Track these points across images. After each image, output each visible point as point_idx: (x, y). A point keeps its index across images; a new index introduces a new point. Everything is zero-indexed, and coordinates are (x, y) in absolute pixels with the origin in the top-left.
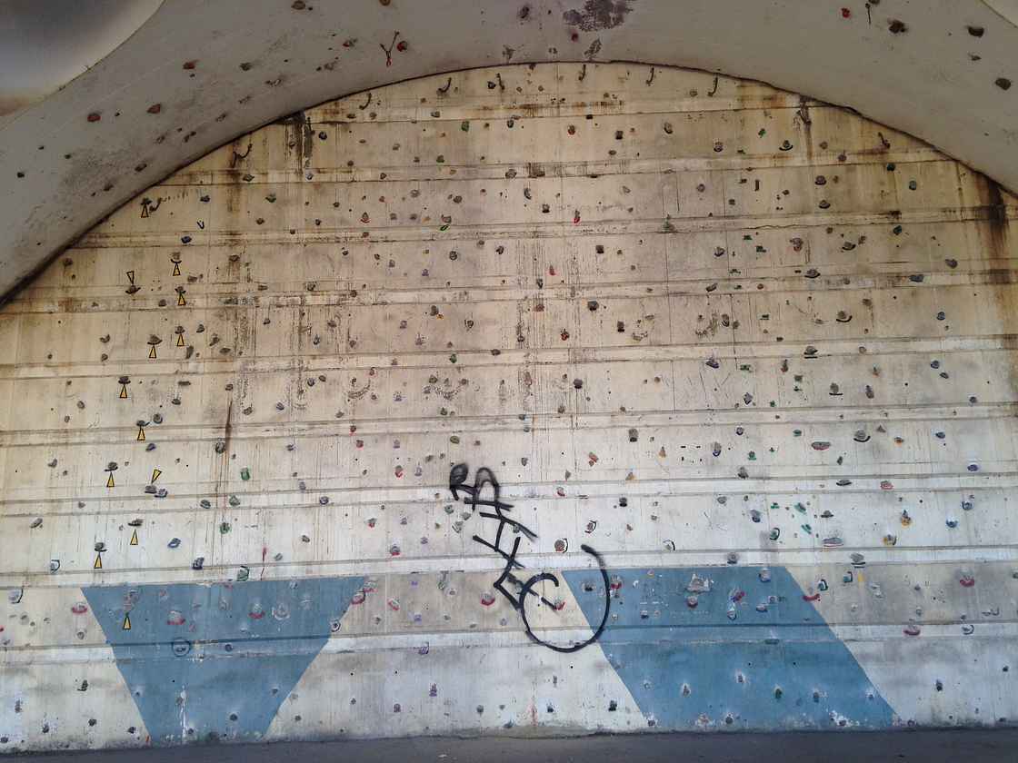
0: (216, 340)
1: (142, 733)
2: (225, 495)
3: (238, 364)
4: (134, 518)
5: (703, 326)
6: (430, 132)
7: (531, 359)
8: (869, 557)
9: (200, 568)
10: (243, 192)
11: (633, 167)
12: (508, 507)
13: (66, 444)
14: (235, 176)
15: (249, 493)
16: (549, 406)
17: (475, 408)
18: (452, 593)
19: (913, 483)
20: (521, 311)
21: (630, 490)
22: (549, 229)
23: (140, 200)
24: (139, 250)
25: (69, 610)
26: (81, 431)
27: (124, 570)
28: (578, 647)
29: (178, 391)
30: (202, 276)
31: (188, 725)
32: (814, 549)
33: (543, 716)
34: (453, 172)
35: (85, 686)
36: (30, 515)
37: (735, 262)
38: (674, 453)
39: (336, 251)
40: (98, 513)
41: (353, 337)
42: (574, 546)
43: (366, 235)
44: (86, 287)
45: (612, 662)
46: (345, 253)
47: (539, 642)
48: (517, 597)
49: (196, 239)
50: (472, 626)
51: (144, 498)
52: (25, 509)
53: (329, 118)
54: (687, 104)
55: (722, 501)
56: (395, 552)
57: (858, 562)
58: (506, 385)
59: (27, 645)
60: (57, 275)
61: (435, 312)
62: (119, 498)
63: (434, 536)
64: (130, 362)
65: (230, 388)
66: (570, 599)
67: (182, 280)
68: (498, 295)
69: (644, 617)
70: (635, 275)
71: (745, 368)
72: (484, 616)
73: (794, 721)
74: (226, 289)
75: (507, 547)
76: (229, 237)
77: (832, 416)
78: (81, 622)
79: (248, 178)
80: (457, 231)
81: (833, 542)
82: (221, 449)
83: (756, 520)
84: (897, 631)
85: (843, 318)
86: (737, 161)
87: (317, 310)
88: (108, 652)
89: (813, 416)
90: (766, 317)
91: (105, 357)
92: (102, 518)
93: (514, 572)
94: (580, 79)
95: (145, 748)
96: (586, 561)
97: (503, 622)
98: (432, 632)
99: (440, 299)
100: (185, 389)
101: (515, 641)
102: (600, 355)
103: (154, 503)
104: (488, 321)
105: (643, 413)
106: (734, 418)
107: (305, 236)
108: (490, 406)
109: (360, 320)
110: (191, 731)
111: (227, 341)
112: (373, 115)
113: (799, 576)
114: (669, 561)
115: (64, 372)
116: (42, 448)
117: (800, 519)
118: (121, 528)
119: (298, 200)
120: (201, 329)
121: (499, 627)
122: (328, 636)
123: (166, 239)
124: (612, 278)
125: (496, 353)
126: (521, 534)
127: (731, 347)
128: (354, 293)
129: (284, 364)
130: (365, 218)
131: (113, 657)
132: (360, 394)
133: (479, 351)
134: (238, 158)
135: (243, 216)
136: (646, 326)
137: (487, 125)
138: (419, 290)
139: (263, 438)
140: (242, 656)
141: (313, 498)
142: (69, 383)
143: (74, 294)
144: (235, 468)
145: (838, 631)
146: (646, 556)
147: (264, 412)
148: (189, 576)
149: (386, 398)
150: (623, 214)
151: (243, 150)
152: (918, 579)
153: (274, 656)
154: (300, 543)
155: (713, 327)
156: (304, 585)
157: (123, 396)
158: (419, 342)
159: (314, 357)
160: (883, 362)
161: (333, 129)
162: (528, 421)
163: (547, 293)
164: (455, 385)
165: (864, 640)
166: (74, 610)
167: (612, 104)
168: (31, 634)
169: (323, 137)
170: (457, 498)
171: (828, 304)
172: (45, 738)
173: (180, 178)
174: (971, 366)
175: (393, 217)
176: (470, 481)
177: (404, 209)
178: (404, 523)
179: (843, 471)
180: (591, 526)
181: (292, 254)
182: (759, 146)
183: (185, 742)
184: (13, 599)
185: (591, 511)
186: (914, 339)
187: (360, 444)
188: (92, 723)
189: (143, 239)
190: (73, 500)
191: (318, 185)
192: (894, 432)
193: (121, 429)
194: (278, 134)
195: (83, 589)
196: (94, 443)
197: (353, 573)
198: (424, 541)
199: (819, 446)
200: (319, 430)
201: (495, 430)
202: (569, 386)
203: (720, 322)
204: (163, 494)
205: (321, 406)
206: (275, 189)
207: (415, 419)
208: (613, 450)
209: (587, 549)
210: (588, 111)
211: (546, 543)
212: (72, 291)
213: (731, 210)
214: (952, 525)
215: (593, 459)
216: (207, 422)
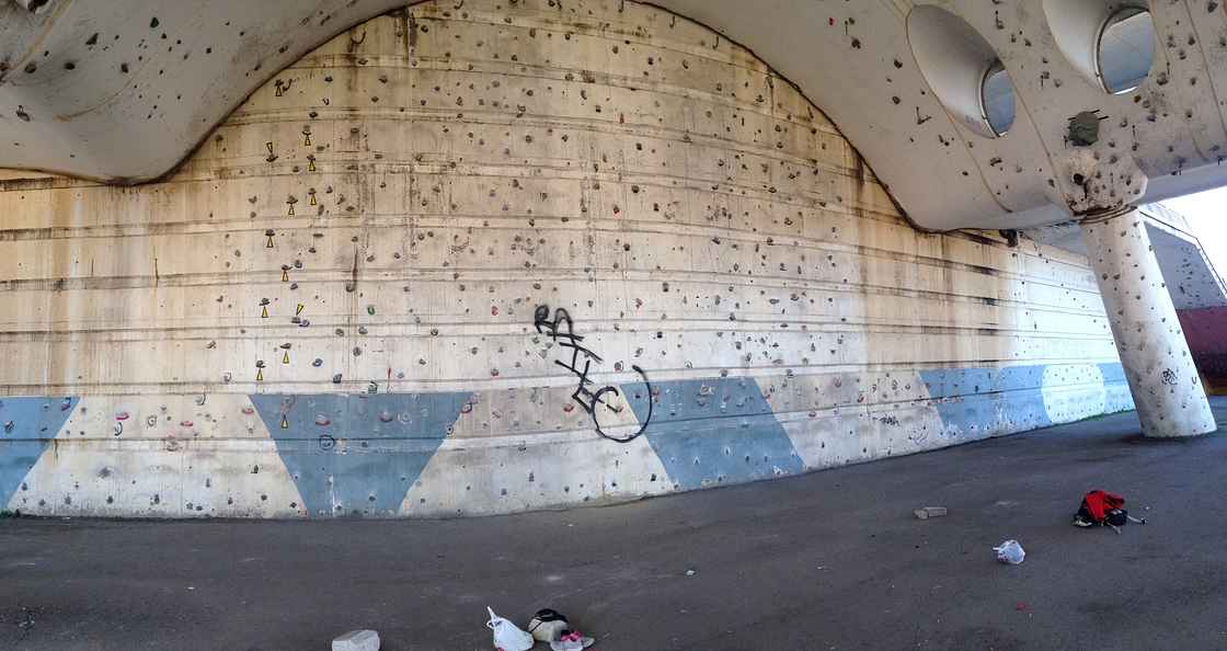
0: (342, 200)
1: (301, 508)
2: (356, 326)
3: (360, 221)
4: (284, 342)
5: (711, 214)
6: (505, 34)
7: (591, 226)
8: (795, 371)
9: (339, 382)
10: (360, 74)
11: (661, 88)
12: (580, 338)
13: (228, 284)
14: (351, 58)
15: (377, 325)
16: (607, 263)
17: (552, 262)
18: (542, 403)
19: (817, 327)
20: (583, 188)
21: (664, 326)
22: (601, 126)
23: (274, 81)
24: (275, 124)
25: (240, 411)
26: (238, 274)
27: (280, 382)
28: (631, 438)
29: (312, 241)
30: (328, 146)
31: (336, 504)
32: (768, 367)
33: (610, 490)
34: (524, 69)
35: (256, 470)
36: (205, 339)
37: (731, 173)
38: (691, 301)
39: (438, 128)
40: (257, 338)
41: (454, 202)
42: (627, 367)
43: (460, 116)
44: (234, 157)
45: (654, 447)
46: (446, 131)
47: (606, 437)
48: (589, 405)
49: (321, 114)
50: (558, 428)
51: (291, 327)
52: (202, 334)
53: (428, 14)
54: (698, 50)
55: (720, 335)
56: (495, 373)
57: (790, 374)
58: (575, 245)
59: (212, 437)
60: (211, 148)
61: (516, 184)
62: (272, 327)
63: (524, 361)
64: (272, 218)
65: (355, 239)
66: (626, 405)
67: (312, 149)
68: (564, 174)
69: (673, 414)
70: (665, 170)
71: (735, 246)
72: (567, 421)
73: (754, 476)
74: (349, 157)
75: (580, 368)
76: (348, 113)
77: (779, 283)
78: (250, 421)
79: (363, 62)
80: (529, 119)
81: (778, 362)
82: (351, 289)
83: (739, 347)
84: (805, 415)
85: (788, 222)
86: (730, 100)
87: (423, 178)
88: (272, 444)
89: (770, 282)
90: (747, 214)
91: (253, 215)
92: (261, 342)
93: (586, 386)
94: (620, 11)
95: (304, 520)
96: (635, 377)
97: (580, 423)
98: (526, 434)
99: (519, 175)
100: (320, 240)
101: (589, 437)
102: (641, 227)
103: (298, 330)
104: (558, 195)
105: (672, 271)
106: (728, 280)
107: (412, 114)
108: (563, 261)
109: (459, 188)
110: (339, 508)
111: (352, 202)
112: (465, 16)
113: (760, 383)
114: (688, 376)
115: (222, 228)
116: (211, 287)
117: (763, 348)
118: (276, 350)
119: (406, 82)
120: (330, 191)
121: (577, 427)
122: (444, 437)
123: (297, 114)
124: (648, 170)
125: (565, 220)
126: (590, 358)
127: (726, 231)
128: (453, 165)
129: (398, 221)
130: (460, 102)
131: (275, 449)
132: (461, 248)
133: (552, 218)
134: (354, 44)
135: (360, 94)
136: (674, 209)
137: (550, 35)
138: (502, 165)
139: (382, 281)
140: (376, 451)
141: (426, 330)
142: (227, 236)
143: (226, 163)
144: (363, 303)
145: (779, 417)
146: (674, 373)
147: (384, 259)
148: (331, 388)
149: (482, 253)
150: (656, 122)
151: (358, 37)
152: (817, 384)
153: (401, 452)
154: (417, 364)
155: (716, 215)
156: (423, 397)
157: (270, 246)
158: (506, 209)
159: (422, 216)
160: (807, 252)
161: (433, 24)
162: (591, 273)
163: (601, 176)
164: (535, 244)
165: (790, 421)
166: (244, 411)
167: (643, 36)
168: (213, 429)
169: (424, 30)
170: (540, 332)
171: (781, 212)
172: (230, 508)
173: (306, 62)
174: (846, 262)
175: (481, 103)
176: (551, 318)
177: (489, 97)
178: (501, 351)
179: (784, 318)
180: (639, 352)
181: (402, 128)
182: (745, 94)
183: (334, 516)
184: (198, 401)
185: (638, 341)
186: (822, 241)
187: (463, 288)
188: (264, 498)
189: (276, 115)
190: (236, 327)
191: (422, 71)
192: (810, 296)
193: (269, 272)
194: (387, 25)
195: (250, 396)
196: (248, 283)
197: (461, 390)
198: (518, 365)
199: (773, 302)
200: (427, 276)
201: (566, 279)
202: (621, 249)
203: (721, 212)
204: (306, 324)
205: (431, 256)
206: (388, 73)
207: (505, 270)
208: (653, 298)
209: (637, 369)
210: (626, 38)
211: (608, 365)
212: (223, 161)
213: (728, 135)
214: (833, 352)
215: (639, 303)
216: (339, 267)
